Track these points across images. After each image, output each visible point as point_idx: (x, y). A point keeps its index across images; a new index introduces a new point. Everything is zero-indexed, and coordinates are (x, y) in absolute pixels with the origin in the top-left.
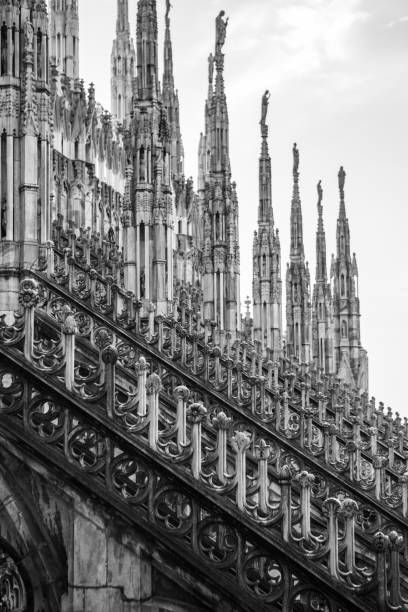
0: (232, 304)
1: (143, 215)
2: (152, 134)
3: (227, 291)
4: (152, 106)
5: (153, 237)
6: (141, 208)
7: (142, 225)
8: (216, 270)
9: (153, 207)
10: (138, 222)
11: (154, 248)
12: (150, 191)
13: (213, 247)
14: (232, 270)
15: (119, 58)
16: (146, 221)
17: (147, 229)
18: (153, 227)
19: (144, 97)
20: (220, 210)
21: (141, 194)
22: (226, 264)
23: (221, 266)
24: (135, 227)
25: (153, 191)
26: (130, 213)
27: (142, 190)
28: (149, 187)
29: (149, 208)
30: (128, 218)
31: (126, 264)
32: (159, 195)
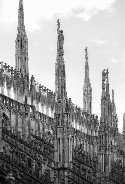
0: (107, 164)
1: (60, 136)
2: (63, 109)
3: (105, 160)
4: (63, 100)
5: (63, 142)
6: (59, 133)
7: (59, 139)
8: (102, 154)
9: (63, 133)
10: (58, 138)
11: (64, 146)
12: (62, 128)
13: (101, 146)
14: (107, 154)
15: (86, 90)
16: (61, 137)
17: (61, 140)
18: (63, 139)
19: (60, 97)
20: (103, 134)
21: (59, 129)
22: (105, 152)
23: (104, 152)
24: (57, 140)
25: (63, 128)
26: (55, 135)
27: (59, 128)
28: (61, 126)
29: (61, 133)
30: (55, 137)
31: (54, 151)
32: (65, 129)
